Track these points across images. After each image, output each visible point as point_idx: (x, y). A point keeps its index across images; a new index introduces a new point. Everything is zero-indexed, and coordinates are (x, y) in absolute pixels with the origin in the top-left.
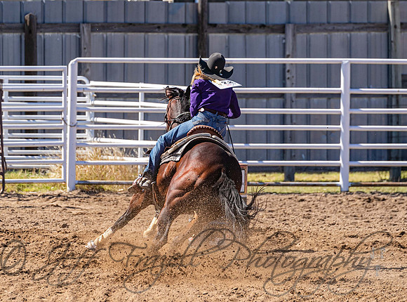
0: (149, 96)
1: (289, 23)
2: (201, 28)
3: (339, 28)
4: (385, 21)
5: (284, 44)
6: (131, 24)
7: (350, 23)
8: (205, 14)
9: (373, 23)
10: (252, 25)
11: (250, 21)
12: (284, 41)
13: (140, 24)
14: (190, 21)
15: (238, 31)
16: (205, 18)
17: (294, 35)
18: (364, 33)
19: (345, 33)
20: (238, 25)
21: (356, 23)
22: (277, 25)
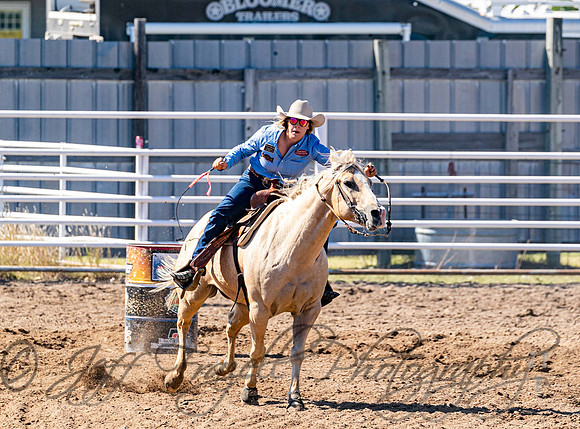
0: (73, 160)
1: (249, 67)
2: (137, 74)
3: (313, 74)
4: (369, 65)
5: (243, 95)
6: (49, 69)
7: (326, 68)
8: (143, 56)
9: (356, 69)
10: (202, 70)
11: (200, 64)
12: (243, 91)
13: (61, 69)
14: (124, 65)
15: (184, 78)
16: (143, 61)
17: (256, 83)
18: (343, 81)
19: (321, 81)
20: (185, 69)
21: (333, 69)
22: (234, 70)
